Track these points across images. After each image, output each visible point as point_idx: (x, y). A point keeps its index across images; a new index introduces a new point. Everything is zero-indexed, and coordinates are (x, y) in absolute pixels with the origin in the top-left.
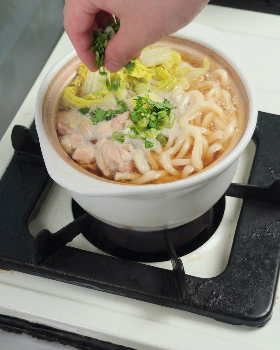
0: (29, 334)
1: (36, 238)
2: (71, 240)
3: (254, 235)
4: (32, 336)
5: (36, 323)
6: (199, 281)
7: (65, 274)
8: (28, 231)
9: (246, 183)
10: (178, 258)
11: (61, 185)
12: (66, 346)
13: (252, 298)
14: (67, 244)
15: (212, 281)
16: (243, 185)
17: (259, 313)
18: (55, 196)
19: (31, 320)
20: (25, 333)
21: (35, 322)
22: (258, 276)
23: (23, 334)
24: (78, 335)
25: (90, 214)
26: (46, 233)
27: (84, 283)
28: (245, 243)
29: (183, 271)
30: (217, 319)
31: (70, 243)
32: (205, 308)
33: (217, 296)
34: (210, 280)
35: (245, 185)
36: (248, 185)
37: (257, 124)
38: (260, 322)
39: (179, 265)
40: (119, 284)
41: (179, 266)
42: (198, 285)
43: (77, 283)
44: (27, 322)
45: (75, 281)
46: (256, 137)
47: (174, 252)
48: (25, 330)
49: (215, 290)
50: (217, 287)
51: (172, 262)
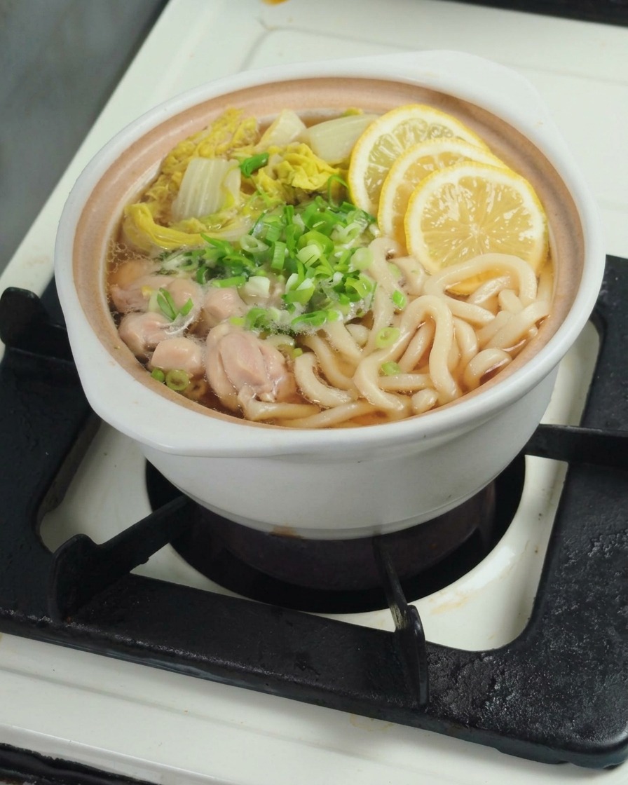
1: (58, 555)
2: (145, 560)
3: (595, 549)
5: (57, 759)
6: (460, 659)
7: (128, 640)
8: (38, 539)
9: (575, 424)
10: (408, 604)
11: (120, 430)
13: (591, 700)
14: (134, 569)
15: (491, 658)
16: (569, 427)
17: (609, 734)
18: (106, 454)
19: (45, 751)
20: (31, 781)
21: (54, 758)
22: (606, 646)
25: (191, 497)
26: (84, 542)
28: (573, 568)
29: (421, 634)
30: (504, 750)
31: (141, 566)
32: (474, 723)
33: (504, 693)
34: (486, 656)
35: (575, 428)
36: (581, 429)
37: (603, 287)
38: (613, 756)
39: (410, 620)
40: (263, 666)
41: (410, 623)
42: (458, 668)
43: (160, 664)
44: (35, 756)
45: (154, 658)
46: (600, 316)
47: (399, 590)
48: (31, 777)
49: (499, 679)
50: (503, 673)
51: (392, 613)
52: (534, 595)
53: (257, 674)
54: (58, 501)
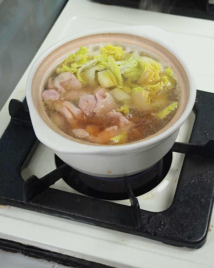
0: (23, 253)
1: (27, 182)
2: (53, 183)
3: (193, 181)
4: (24, 255)
7: (48, 208)
8: (21, 176)
12: (51, 262)
14: (50, 186)
15: (160, 214)
16: (185, 143)
18: (42, 151)
19: (24, 243)
20: (19, 252)
23: (18, 253)
24: (59, 254)
26: (34, 178)
27: (63, 215)
29: (139, 206)
30: (165, 243)
31: (52, 185)
32: (155, 234)
33: (164, 225)
35: (187, 143)
36: (189, 144)
37: (196, 100)
40: (90, 216)
41: (135, 203)
42: (150, 217)
43: (58, 215)
44: (21, 244)
45: (56, 214)
46: (195, 109)
47: (132, 193)
48: (19, 250)
49: (163, 221)
50: (164, 219)
51: (130, 200)
52: (174, 195)
53: (88, 219)
54: (27, 165)
